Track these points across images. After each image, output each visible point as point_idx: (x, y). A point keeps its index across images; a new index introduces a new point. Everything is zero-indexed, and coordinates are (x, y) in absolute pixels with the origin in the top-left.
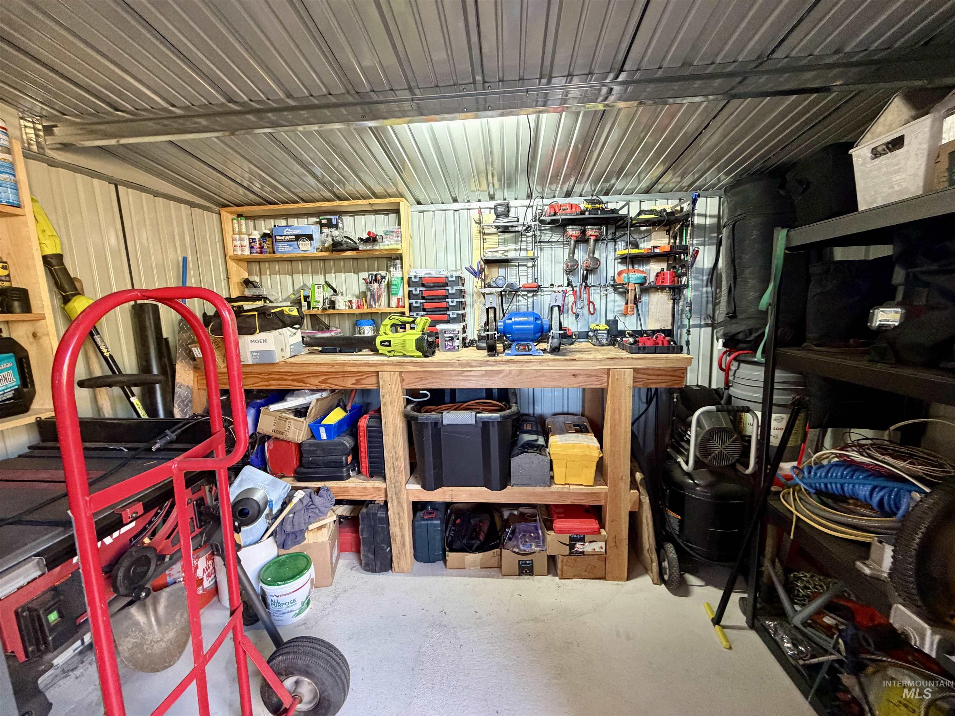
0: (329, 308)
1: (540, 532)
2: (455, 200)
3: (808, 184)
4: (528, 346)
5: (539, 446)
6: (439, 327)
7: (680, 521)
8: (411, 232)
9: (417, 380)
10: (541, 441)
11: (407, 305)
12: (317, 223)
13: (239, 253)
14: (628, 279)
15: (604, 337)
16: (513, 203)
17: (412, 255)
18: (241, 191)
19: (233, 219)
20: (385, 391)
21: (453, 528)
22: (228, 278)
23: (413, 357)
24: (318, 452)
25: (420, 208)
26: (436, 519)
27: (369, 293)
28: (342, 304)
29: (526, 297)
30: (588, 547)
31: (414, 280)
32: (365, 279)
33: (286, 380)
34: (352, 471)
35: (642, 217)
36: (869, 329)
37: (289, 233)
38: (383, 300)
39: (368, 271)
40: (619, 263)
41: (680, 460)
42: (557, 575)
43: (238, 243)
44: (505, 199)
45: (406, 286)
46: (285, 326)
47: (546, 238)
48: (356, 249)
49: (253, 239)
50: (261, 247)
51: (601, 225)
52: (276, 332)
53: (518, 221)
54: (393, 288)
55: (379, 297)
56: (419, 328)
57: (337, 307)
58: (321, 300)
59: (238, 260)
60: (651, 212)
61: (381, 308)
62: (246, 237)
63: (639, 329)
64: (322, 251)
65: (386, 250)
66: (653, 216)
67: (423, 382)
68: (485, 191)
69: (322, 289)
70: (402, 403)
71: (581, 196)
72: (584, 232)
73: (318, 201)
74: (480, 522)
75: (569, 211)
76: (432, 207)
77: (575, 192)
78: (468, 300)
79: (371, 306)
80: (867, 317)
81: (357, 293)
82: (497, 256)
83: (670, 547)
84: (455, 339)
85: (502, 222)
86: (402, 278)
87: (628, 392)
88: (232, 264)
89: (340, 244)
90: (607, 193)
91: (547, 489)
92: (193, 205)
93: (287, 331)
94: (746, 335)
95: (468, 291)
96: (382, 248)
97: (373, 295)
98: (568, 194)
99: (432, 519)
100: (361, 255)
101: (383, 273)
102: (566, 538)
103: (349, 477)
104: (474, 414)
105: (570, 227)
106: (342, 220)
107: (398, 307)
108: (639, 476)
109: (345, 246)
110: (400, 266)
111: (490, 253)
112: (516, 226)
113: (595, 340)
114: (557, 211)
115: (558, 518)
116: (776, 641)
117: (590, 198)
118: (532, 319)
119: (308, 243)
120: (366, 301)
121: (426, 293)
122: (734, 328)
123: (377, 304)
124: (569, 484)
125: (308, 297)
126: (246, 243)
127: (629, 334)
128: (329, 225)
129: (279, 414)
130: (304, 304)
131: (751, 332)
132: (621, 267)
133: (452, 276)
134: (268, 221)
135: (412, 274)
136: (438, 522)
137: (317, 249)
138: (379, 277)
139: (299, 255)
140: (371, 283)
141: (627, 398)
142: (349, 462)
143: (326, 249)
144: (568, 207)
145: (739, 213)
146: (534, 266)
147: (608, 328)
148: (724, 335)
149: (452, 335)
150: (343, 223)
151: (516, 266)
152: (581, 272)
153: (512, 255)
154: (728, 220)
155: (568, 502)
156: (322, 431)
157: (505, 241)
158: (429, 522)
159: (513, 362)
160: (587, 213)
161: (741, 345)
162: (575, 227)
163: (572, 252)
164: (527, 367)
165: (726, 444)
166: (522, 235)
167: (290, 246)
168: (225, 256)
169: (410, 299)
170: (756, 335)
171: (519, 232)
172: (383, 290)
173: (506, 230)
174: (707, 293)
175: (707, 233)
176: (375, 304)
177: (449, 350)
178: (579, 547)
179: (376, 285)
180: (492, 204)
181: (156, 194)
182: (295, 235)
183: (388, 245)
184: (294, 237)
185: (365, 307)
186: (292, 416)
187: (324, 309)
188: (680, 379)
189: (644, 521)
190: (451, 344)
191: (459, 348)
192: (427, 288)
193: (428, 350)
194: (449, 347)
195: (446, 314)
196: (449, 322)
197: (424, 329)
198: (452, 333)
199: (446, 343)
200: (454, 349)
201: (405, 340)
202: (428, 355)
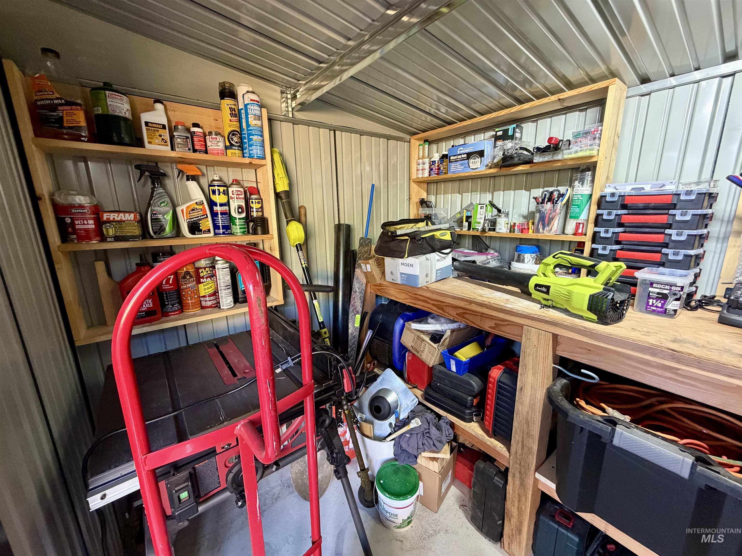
0: (490, 230)
6: (642, 274)
8: (619, 128)
9: (579, 351)
11: (590, 233)
12: (493, 136)
13: (420, 176)
17: (613, 164)
18: (429, 118)
19: (419, 145)
20: (528, 351)
21: (600, 550)
22: (410, 198)
23: (581, 318)
24: (446, 381)
25: (645, 88)
27: (538, 215)
28: (503, 227)
31: (608, 199)
32: (535, 198)
33: (429, 303)
34: (475, 415)
37: (462, 152)
38: (556, 224)
39: (543, 188)
43: (421, 167)
45: (594, 207)
46: (434, 251)
48: (530, 162)
49: (433, 162)
50: (439, 169)
52: (423, 258)
54: (574, 209)
55: (551, 220)
56: (602, 278)
57: (497, 230)
58: (482, 221)
59: (419, 182)
61: (551, 234)
62: (427, 160)
64: (491, 168)
65: (572, 159)
67: (591, 357)
69: (484, 210)
73: (495, 111)
76: (673, 81)
79: (537, 231)
81: (525, 213)
84: (671, 299)
86: (591, 196)
88: (414, 186)
89: (511, 157)
92: (388, 138)
93: (435, 256)
95: (717, 215)
96: (566, 157)
97: (542, 219)
99: (566, 529)
100: (535, 168)
101: (562, 189)
103: (471, 420)
104: (690, 460)
106: (521, 129)
107: (575, 234)
109: (516, 159)
110: (590, 179)
119: (478, 160)
120: (533, 224)
121: (626, 219)
123: (547, 228)
125: (470, 217)
126: (427, 166)
128: (505, 137)
129: (418, 333)
130: (466, 224)
133: (689, 193)
134: (448, 142)
135: (608, 190)
136: (576, 539)
137: (487, 166)
138: (556, 194)
139: (467, 174)
140: (543, 202)
142: (474, 404)
143: (496, 166)
149: (666, 292)
150: (521, 133)
156: (453, 363)
167: (462, 165)
168: (410, 179)
169: (596, 225)
172: (558, 211)
176: (543, 229)
179: (549, 206)
181: (362, 133)
182: (467, 154)
183: (576, 152)
184: (465, 155)
185: (531, 231)
186: (427, 339)
187: (484, 230)
190: (660, 305)
191: (675, 311)
192: (631, 211)
193: (611, 314)
194: (655, 308)
195: (660, 252)
196: (663, 265)
197: (610, 279)
198: (668, 287)
199: (651, 301)
200: (665, 312)
201: (572, 292)
202: (609, 322)
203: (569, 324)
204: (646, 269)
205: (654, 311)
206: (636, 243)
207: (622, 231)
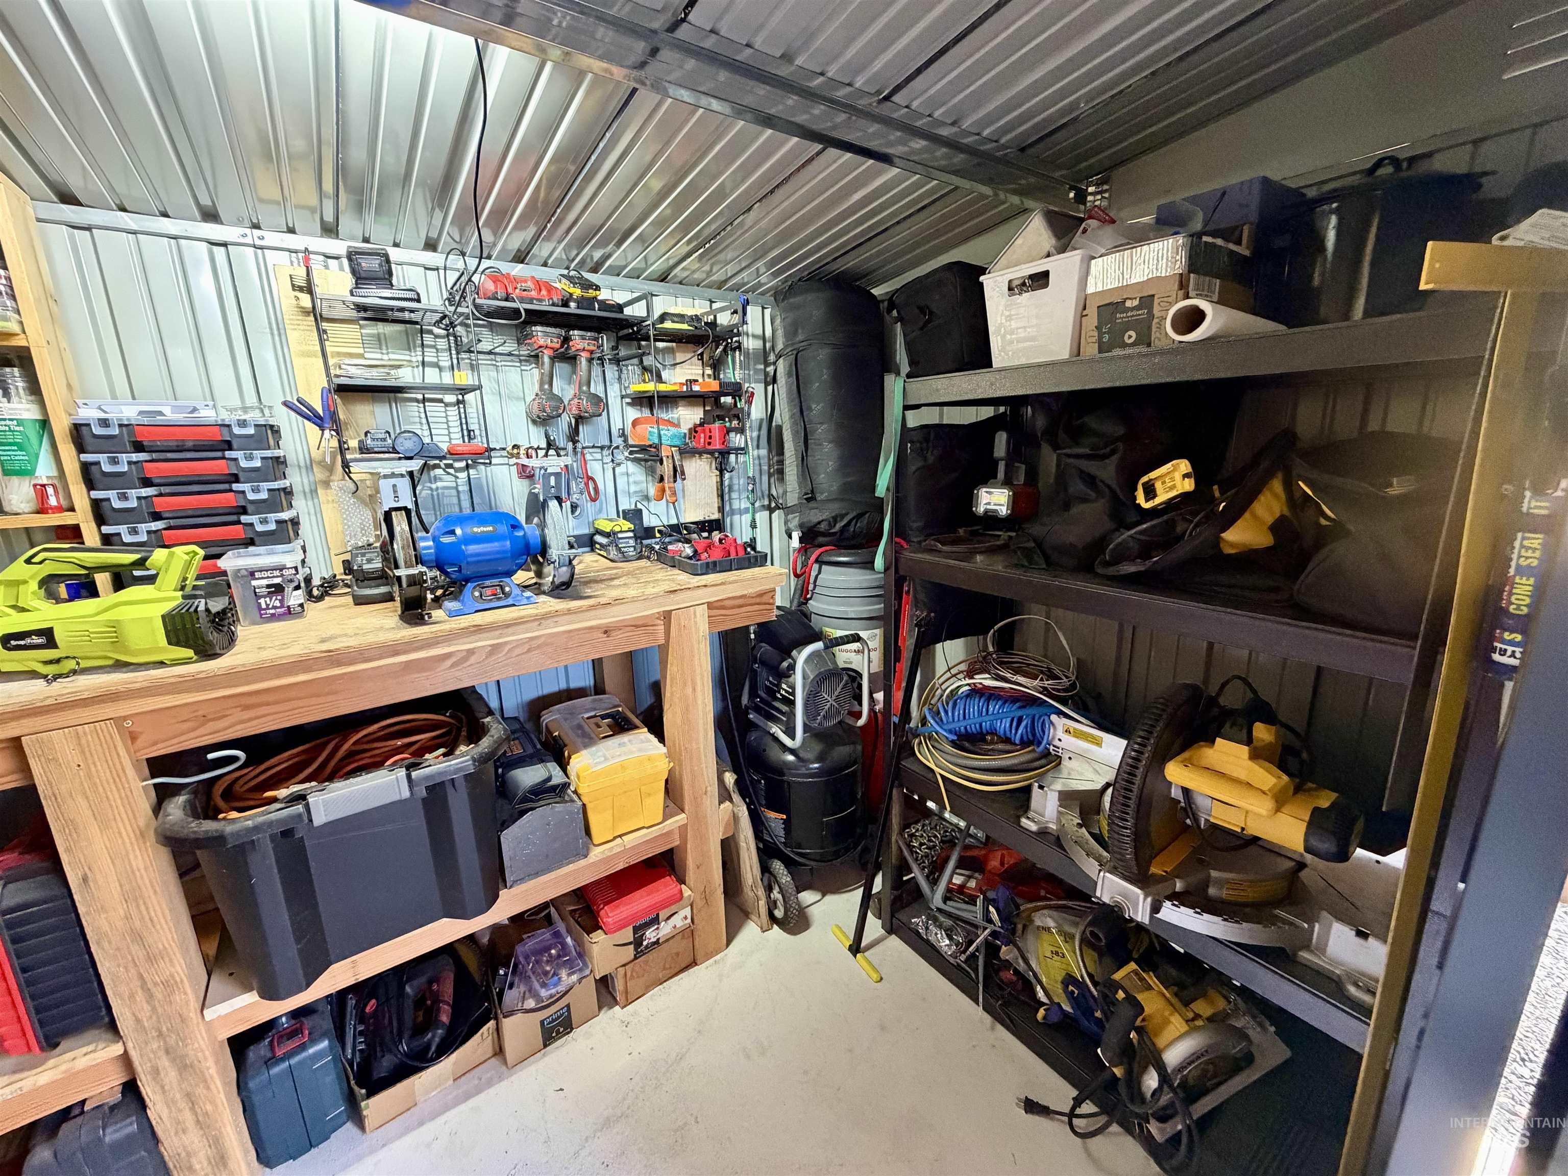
1: (569, 940)
2: (210, 216)
3: (931, 313)
4: (502, 588)
5: (554, 788)
6: (230, 562)
7: (785, 822)
9: (186, 726)
10: (558, 777)
11: (82, 504)
14: (660, 437)
15: (629, 545)
16: (395, 254)
17: (68, 355)
21: (361, 1028)
23: (161, 664)
25: (73, 214)
26: (313, 1041)
29: (451, 471)
30: (665, 929)
31: (94, 430)
35: (668, 325)
36: (974, 516)
40: (628, 404)
41: (776, 730)
42: (616, 1003)
44: (366, 240)
45: (66, 447)
47: (485, 346)
51: (599, 330)
53: (419, 301)
54: (9, 454)
56: (169, 582)
60: (681, 318)
63: (674, 521)
66: (685, 327)
67: (211, 726)
68: (313, 210)
70: (144, 803)
71: (545, 264)
72: (566, 340)
74: (430, 982)
75: (534, 294)
76: (128, 220)
77: (534, 256)
78: (295, 479)
80: (970, 499)
82: (373, 377)
83: (778, 866)
84: (288, 589)
85: (374, 296)
86: (46, 422)
87: (702, 646)
90: (595, 270)
91: (583, 862)
94: (830, 524)
95: (291, 459)
98: (520, 257)
99: (303, 1047)
102: (627, 934)
104: (402, 773)
105: (539, 328)
107: (44, 512)
108: (730, 778)
110: (23, 385)
111: (353, 371)
112: (412, 311)
113: (613, 553)
114: (510, 290)
115: (606, 904)
116: (928, 942)
117: (565, 272)
118: (504, 529)
121: (154, 471)
122: (815, 516)
124: (620, 836)
127: (659, 531)
131: (835, 519)
132: (633, 413)
133: (243, 424)
135: (88, 415)
136: (325, 1044)
141: (703, 658)
144: (530, 284)
145: (800, 337)
146: (459, 402)
147: (632, 526)
148: (801, 526)
149: (278, 581)
151: (417, 401)
152: (565, 421)
153: (406, 376)
154: (786, 347)
155: (621, 867)
157: (380, 341)
158: (293, 1061)
159: (479, 629)
160: (573, 305)
161: (821, 539)
162: (549, 329)
163: (547, 379)
164: (513, 634)
165: (836, 693)
166: (422, 331)
169: (90, 487)
170: (843, 524)
171: (416, 323)
173: (378, 315)
174: (759, 457)
175: (752, 363)
177: (274, 618)
178: (651, 935)
180: (339, 247)
188: (768, 607)
189: (743, 844)
190: (278, 604)
191: (301, 605)
192: (155, 456)
193: (213, 636)
194: (272, 611)
195: (239, 522)
196: (251, 542)
197: (185, 579)
198: (277, 573)
199: (262, 601)
200: (289, 613)
201: (118, 621)
202: (218, 651)
203: (145, 684)
204: (230, 553)
205: (273, 615)
206: (190, 513)
207: (155, 493)
